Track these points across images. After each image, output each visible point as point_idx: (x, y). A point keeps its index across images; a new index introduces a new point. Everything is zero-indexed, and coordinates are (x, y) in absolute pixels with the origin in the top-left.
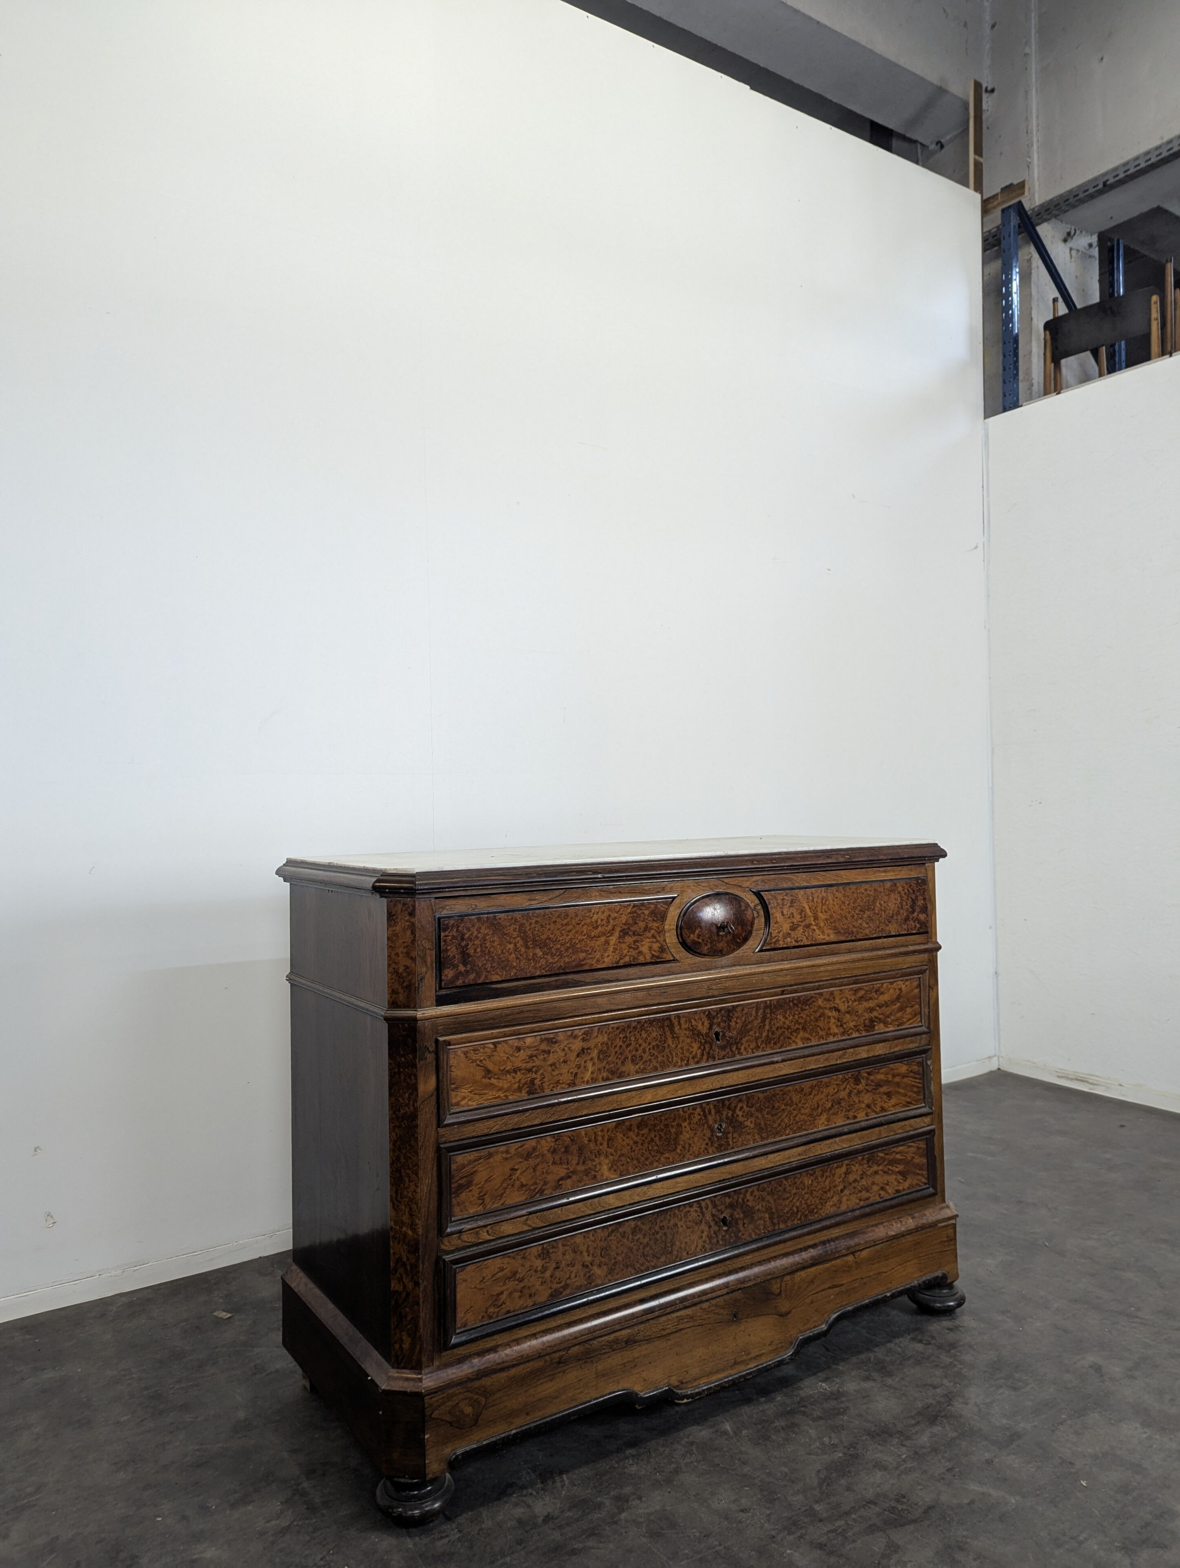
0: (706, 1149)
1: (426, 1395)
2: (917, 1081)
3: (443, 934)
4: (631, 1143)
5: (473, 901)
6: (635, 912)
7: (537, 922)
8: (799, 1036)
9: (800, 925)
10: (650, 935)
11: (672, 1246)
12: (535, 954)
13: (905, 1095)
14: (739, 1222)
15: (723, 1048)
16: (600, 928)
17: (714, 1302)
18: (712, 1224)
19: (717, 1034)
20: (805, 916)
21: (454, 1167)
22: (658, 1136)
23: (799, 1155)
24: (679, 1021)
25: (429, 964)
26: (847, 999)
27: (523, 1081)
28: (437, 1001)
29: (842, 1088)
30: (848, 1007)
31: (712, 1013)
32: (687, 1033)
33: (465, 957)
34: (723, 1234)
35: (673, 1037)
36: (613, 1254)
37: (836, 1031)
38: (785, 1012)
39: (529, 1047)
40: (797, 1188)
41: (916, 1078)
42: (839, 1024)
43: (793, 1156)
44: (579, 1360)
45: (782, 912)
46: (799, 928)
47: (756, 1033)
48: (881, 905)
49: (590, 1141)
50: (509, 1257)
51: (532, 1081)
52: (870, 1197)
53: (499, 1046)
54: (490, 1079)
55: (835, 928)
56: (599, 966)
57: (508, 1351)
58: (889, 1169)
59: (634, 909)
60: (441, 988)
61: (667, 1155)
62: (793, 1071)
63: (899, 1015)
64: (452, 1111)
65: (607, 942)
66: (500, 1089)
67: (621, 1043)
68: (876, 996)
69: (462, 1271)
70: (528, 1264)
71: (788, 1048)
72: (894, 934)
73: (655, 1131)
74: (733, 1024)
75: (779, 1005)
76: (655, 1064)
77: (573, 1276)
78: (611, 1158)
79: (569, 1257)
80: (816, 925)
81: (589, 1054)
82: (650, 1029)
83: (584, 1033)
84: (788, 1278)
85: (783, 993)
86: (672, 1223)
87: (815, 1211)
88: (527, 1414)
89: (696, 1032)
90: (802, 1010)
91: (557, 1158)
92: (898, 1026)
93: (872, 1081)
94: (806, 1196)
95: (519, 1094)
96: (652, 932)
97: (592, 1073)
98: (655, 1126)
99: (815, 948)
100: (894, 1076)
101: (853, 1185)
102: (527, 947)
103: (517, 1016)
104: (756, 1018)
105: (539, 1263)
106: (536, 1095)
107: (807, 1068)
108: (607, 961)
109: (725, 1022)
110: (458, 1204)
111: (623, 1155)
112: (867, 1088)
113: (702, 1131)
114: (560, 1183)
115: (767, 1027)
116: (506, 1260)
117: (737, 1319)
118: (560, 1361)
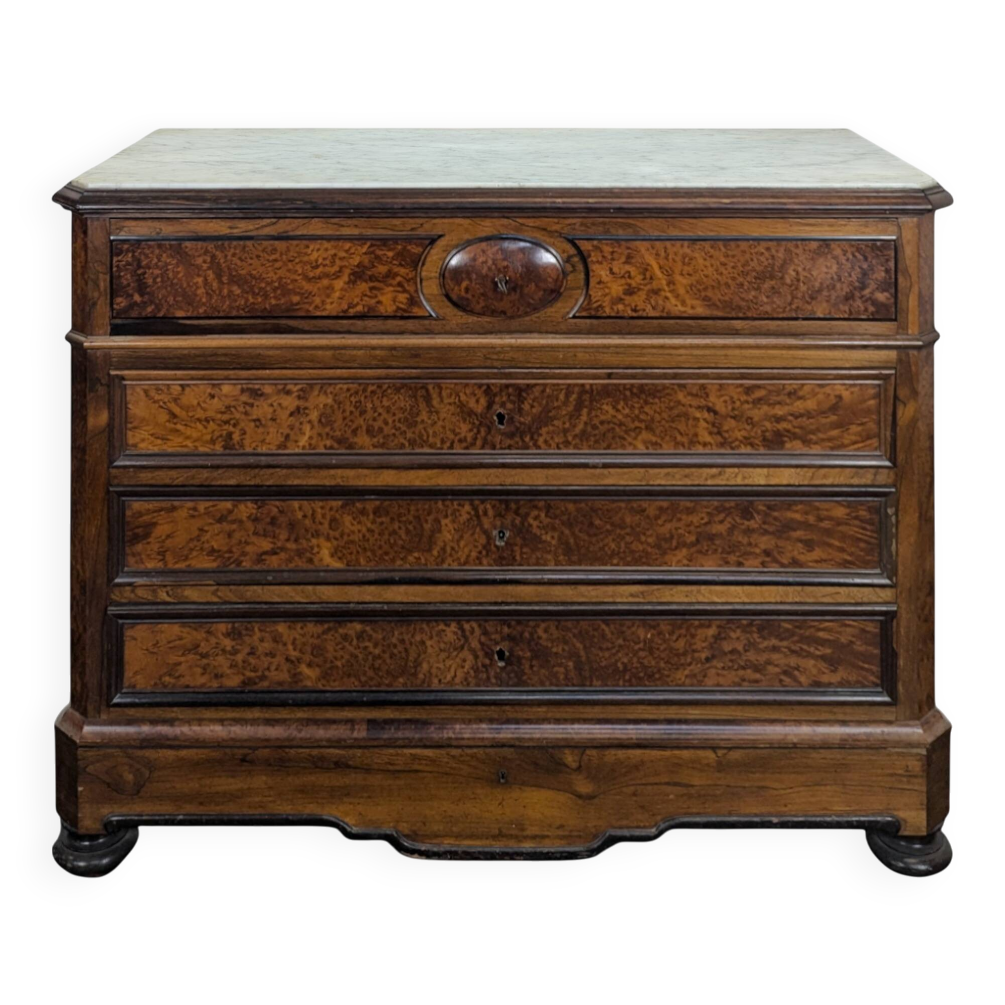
0: (478, 558)
1: (81, 747)
2: (868, 533)
3: (115, 259)
4: (364, 530)
5: (157, 224)
6: (373, 252)
7: (234, 255)
8: (640, 438)
9: (643, 290)
10: (395, 282)
11: (415, 667)
12: (230, 292)
13: (842, 550)
14: (524, 661)
15: (511, 435)
16: (320, 269)
17: (469, 751)
18: (481, 654)
19: (501, 417)
20: (651, 278)
21: (128, 513)
22: (403, 528)
23: (632, 595)
24: (440, 394)
25: (102, 289)
26: (732, 398)
27: (217, 434)
28: (112, 329)
29: (717, 519)
30: (733, 409)
31: (492, 388)
32: (452, 408)
33: (142, 288)
34: (498, 670)
35: (430, 412)
36: (330, 656)
37: (708, 439)
38: (618, 402)
39: (226, 396)
40: (624, 640)
41: (864, 529)
42: (715, 430)
43: (622, 596)
44: (270, 765)
45: (611, 270)
46: (640, 293)
47: (564, 423)
48: (798, 273)
49: (305, 516)
50: (190, 627)
51: (230, 435)
52: (761, 681)
53: (187, 390)
54: (175, 424)
55: (706, 299)
56: (318, 314)
57: (185, 729)
58: (801, 649)
59: (372, 249)
60: (113, 318)
61: (416, 555)
62: (626, 483)
63: (835, 433)
64: (128, 452)
65: (330, 288)
66: (188, 438)
67: (352, 409)
68: (788, 401)
69: (132, 627)
70: (213, 640)
71: (619, 451)
72: (821, 316)
73: (400, 522)
74: (526, 407)
75: (606, 392)
76: (402, 440)
77: (273, 668)
78: (335, 543)
79: (267, 645)
80: (670, 291)
81: (307, 415)
82: (396, 397)
83: (301, 390)
84: (594, 752)
85: (609, 376)
86: (418, 638)
87: (657, 676)
88: (201, 804)
89: (465, 410)
90: (646, 403)
91: (260, 527)
92: (832, 449)
93: (775, 519)
94: (642, 654)
95: (212, 447)
96: (399, 279)
97: (311, 438)
98: (400, 515)
99: (672, 321)
100: (820, 519)
101: (729, 657)
102: (221, 282)
103: (209, 359)
104: (566, 403)
105: (228, 643)
106: (233, 452)
107: (651, 483)
108: (331, 308)
109: (513, 402)
110: (134, 555)
111: (352, 542)
112: (766, 527)
113: (473, 534)
114: (263, 557)
115: (584, 418)
116: (187, 630)
117: (507, 782)
118: (243, 760)
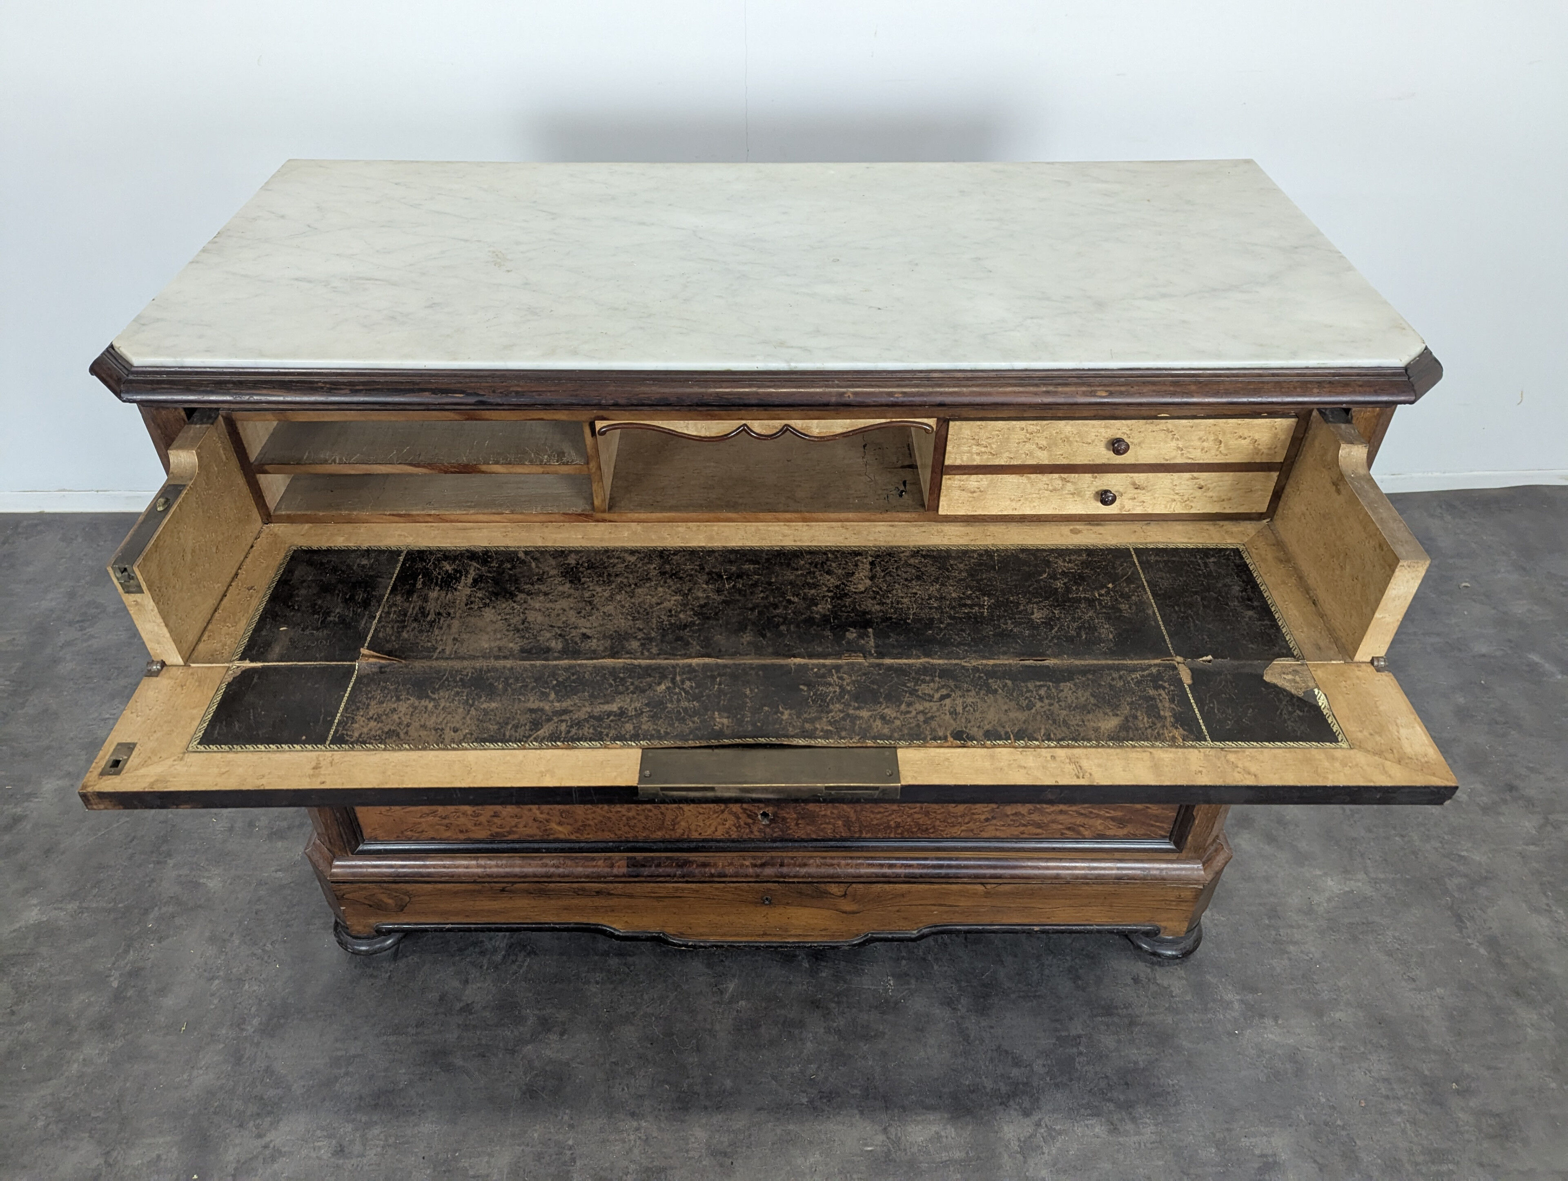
1: (332, 883)
11: (673, 824)
14: (789, 821)
34: (762, 827)
36: (580, 817)
44: (531, 894)
52: (1042, 834)
77: (521, 825)
84: (860, 886)
87: (931, 831)
88: (467, 916)
101: (1012, 818)
117: (770, 903)
118: (503, 890)
